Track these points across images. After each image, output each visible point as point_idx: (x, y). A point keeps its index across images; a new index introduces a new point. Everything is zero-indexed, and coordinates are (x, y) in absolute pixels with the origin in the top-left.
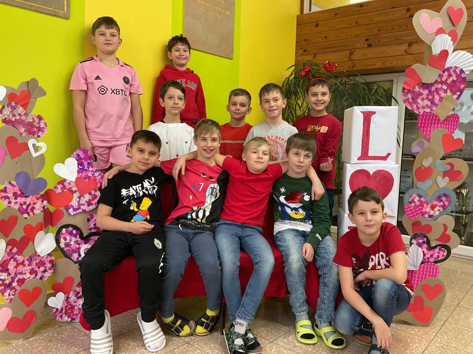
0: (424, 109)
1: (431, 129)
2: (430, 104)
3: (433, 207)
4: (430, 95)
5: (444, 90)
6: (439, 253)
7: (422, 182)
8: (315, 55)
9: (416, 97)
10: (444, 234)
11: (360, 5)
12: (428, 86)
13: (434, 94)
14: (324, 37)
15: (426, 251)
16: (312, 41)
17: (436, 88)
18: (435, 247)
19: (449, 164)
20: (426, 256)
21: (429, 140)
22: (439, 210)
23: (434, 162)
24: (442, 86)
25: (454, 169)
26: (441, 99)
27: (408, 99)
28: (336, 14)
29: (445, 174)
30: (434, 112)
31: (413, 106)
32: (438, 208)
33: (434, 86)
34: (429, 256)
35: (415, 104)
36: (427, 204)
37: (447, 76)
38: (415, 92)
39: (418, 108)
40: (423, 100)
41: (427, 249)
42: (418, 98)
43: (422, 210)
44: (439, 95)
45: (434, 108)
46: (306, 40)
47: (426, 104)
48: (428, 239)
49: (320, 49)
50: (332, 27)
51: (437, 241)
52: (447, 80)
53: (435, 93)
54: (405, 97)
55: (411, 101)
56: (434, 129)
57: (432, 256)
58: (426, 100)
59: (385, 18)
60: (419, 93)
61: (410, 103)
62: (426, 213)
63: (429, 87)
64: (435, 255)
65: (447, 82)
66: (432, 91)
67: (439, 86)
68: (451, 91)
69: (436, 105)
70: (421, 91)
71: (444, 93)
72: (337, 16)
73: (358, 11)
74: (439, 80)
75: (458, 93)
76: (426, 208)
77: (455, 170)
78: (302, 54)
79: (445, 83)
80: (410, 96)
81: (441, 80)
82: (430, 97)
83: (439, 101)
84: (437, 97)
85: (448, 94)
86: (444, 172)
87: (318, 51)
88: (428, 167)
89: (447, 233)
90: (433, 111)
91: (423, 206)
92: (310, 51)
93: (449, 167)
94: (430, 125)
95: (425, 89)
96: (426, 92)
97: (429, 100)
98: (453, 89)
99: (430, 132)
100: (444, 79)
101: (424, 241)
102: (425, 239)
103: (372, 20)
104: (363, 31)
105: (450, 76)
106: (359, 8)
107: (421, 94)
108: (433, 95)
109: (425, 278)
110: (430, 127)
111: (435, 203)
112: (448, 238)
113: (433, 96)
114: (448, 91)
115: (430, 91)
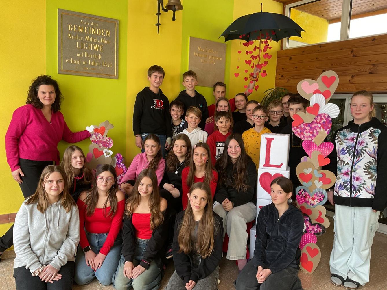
0: (308, 138)
1: (311, 150)
2: (311, 136)
3: (313, 199)
5: (319, 127)
6: (317, 229)
7: (307, 182)
8: (288, 80)
10: (319, 217)
11: (319, 46)
12: (309, 124)
14: (295, 67)
15: (309, 226)
16: (287, 69)
17: (314, 126)
18: (314, 225)
19: (321, 173)
20: (309, 229)
21: (310, 157)
22: (317, 201)
23: (313, 170)
24: (318, 125)
25: (325, 176)
26: (318, 133)
27: (298, 132)
28: (303, 52)
29: (320, 179)
33: (313, 125)
34: (311, 229)
35: (302, 135)
36: (310, 197)
37: (320, 119)
38: (302, 128)
39: (304, 137)
40: (307, 132)
41: (309, 224)
42: (304, 132)
43: (306, 200)
44: (316, 130)
45: (313, 138)
46: (283, 69)
47: (309, 135)
48: (310, 218)
49: (292, 76)
50: (301, 61)
51: (316, 221)
52: (320, 121)
53: (314, 129)
54: (296, 130)
55: (300, 133)
56: (313, 151)
57: (313, 229)
58: (309, 133)
59: (336, 56)
60: (304, 128)
62: (309, 202)
64: (315, 229)
65: (321, 122)
67: (316, 125)
68: (323, 128)
69: (315, 136)
70: (305, 127)
71: (319, 129)
72: (303, 53)
73: (318, 50)
74: (315, 121)
75: (328, 130)
76: (308, 199)
78: (280, 78)
80: (298, 130)
82: (311, 131)
83: (316, 134)
84: (315, 131)
85: (322, 130)
87: (291, 77)
88: (309, 174)
89: (322, 217)
90: (313, 140)
91: (307, 197)
92: (285, 77)
93: (321, 176)
95: (308, 126)
96: (308, 128)
97: (311, 133)
98: (325, 127)
99: (311, 152)
100: (318, 121)
101: (308, 219)
102: (308, 218)
103: (327, 57)
104: (321, 65)
105: (322, 119)
106: (319, 48)
107: (305, 129)
108: (312, 130)
109: (308, 243)
111: (314, 196)
112: (323, 221)
114: (322, 128)
115: (311, 128)
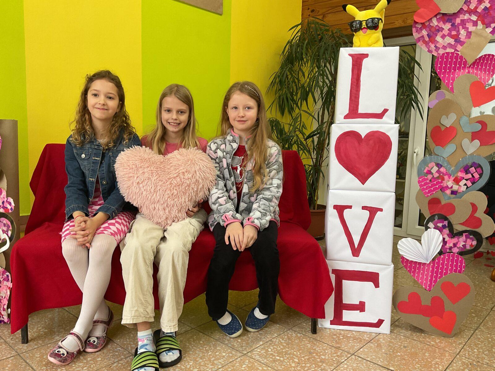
0: (445, 50)
1: (454, 76)
2: (453, 43)
3: (457, 181)
4: (454, 30)
5: (473, 21)
6: (465, 242)
7: (443, 147)
9: (433, 33)
10: (472, 216)
13: (459, 28)
17: (461, 20)
18: (460, 233)
19: (479, 122)
20: (447, 245)
21: (452, 90)
22: (465, 185)
23: (458, 120)
24: (470, 17)
25: (487, 128)
26: (469, 35)
27: (423, 37)
29: (475, 136)
30: (459, 53)
31: (430, 46)
32: (464, 182)
33: (459, 17)
34: (451, 245)
35: (432, 43)
36: (449, 177)
37: (477, 3)
38: (433, 26)
39: (437, 48)
40: (443, 37)
41: (448, 235)
42: (437, 36)
43: (442, 184)
44: (466, 29)
45: (459, 48)
47: (448, 42)
48: (449, 223)
51: (462, 226)
52: (476, 8)
53: (461, 27)
54: (419, 34)
55: (427, 39)
56: (459, 75)
57: (455, 245)
58: (447, 38)
60: (437, 28)
61: (426, 42)
62: (447, 187)
63: (451, 19)
64: (460, 244)
65: (477, 10)
66: (456, 24)
67: (466, 17)
68: (483, 23)
69: (462, 43)
70: (441, 25)
71: (473, 26)
74: (465, 8)
75: (493, 25)
76: (447, 182)
77: (488, 130)
79: (474, 12)
80: (424, 32)
81: (469, 8)
82: (454, 33)
83: (466, 38)
84: (463, 32)
85: (478, 27)
86: (473, 133)
88: (450, 127)
89: (477, 215)
90: (457, 51)
91: (443, 179)
93: (479, 127)
94: (453, 71)
95: (447, 22)
96: (447, 27)
97: (452, 37)
98: (486, 20)
99: (453, 80)
100: (472, 7)
101: (445, 225)
102: (446, 223)
107: (440, 29)
108: (457, 28)
109: (446, 274)
110: (453, 74)
111: (460, 175)
112: (479, 222)
113: (458, 32)
114: (479, 23)
115: (453, 25)
